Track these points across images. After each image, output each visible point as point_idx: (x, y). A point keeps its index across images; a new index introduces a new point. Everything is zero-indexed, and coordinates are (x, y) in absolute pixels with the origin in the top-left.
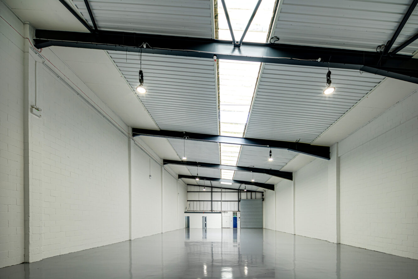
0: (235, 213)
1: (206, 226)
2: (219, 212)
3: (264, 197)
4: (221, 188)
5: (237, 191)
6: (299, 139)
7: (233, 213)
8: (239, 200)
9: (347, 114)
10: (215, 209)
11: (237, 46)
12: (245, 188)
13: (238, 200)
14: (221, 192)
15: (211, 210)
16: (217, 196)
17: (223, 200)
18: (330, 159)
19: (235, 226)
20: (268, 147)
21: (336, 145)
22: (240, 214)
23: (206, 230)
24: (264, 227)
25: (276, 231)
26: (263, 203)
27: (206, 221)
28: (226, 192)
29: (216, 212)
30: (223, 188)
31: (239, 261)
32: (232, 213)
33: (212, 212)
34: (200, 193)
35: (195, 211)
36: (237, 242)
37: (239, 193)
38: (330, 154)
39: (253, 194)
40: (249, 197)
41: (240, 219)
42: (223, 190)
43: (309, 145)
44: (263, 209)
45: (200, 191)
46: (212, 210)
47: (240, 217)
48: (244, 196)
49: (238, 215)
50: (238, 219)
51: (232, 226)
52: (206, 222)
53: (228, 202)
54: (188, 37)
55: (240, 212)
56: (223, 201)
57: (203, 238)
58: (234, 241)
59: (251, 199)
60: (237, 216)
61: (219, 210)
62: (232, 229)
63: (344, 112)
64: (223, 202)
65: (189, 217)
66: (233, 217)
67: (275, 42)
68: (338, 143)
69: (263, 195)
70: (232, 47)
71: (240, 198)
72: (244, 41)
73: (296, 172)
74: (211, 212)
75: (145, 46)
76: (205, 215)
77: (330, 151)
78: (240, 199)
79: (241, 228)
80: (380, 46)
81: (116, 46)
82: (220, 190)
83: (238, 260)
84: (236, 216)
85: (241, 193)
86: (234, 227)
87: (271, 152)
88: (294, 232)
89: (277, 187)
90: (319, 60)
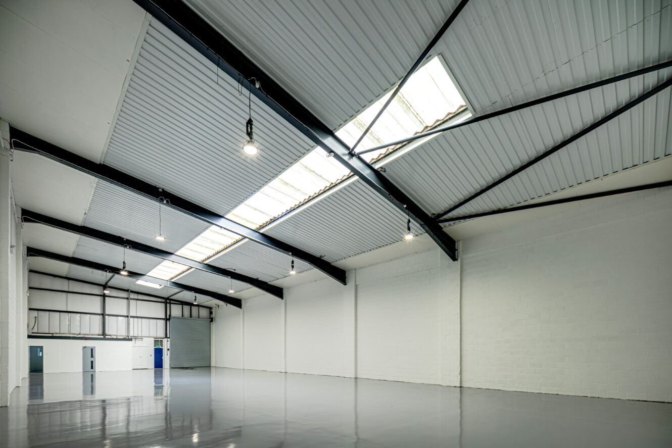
0: (158, 341)
1: (92, 368)
2: (122, 337)
3: (213, 316)
4: (127, 291)
5: (163, 300)
6: (324, 255)
7: (155, 341)
8: (168, 317)
9: (382, 249)
10: (111, 330)
11: (351, 154)
12: (195, 300)
13: (164, 317)
14: (127, 298)
15: (101, 332)
16: (116, 306)
17: (131, 314)
18: (346, 285)
19: (159, 364)
20: (289, 255)
21: (354, 271)
22: (169, 343)
23: (92, 375)
24: (213, 364)
25: (244, 369)
26: (212, 325)
27: (92, 357)
28: (138, 300)
29: (115, 337)
30: (132, 292)
31: (166, 429)
32: (153, 340)
33: (104, 336)
34: (69, 294)
35: (55, 335)
36: (161, 394)
37: (168, 305)
38: (346, 279)
39: (194, 309)
40: (187, 313)
41: (169, 352)
42: (132, 296)
43: (329, 263)
44: (212, 336)
45: (70, 290)
46: (104, 334)
47: (169, 348)
48: (176, 311)
49: (166, 345)
50: (165, 352)
51: (152, 364)
52: (92, 359)
53: (144, 320)
54: (309, 111)
55: (169, 339)
56: (131, 317)
57: (85, 393)
58: (156, 394)
59: (191, 316)
60: (162, 346)
61: (122, 333)
62: (153, 370)
63: (380, 246)
64: (131, 320)
65: (42, 347)
66: (155, 349)
67: (381, 172)
68: (356, 269)
69: (211, 313)
70: (347, 152)
71: (168, 314)
72: (362, 156)
73: (288, 288)
74: (102, 337)
75: (257, 86)
76: (89, 344)
77: (346, 276)
78: (170, 315)
79: (172, 368)
80: (434, 214)
81: (208, 49)
82: (124, 295)
83: (165, 427)
84: (160, 347)
85: (171, 305)
86: (155, 367)
87: (293, 262)
88: (286, 369)
89: (247, 305)
90: (405, 206)
